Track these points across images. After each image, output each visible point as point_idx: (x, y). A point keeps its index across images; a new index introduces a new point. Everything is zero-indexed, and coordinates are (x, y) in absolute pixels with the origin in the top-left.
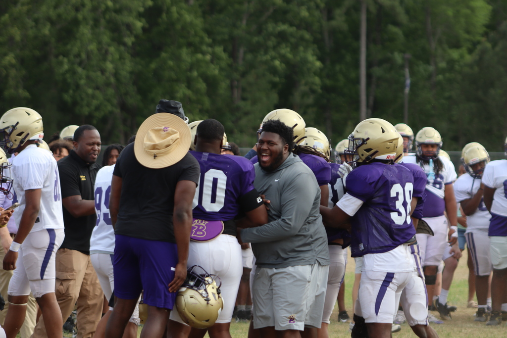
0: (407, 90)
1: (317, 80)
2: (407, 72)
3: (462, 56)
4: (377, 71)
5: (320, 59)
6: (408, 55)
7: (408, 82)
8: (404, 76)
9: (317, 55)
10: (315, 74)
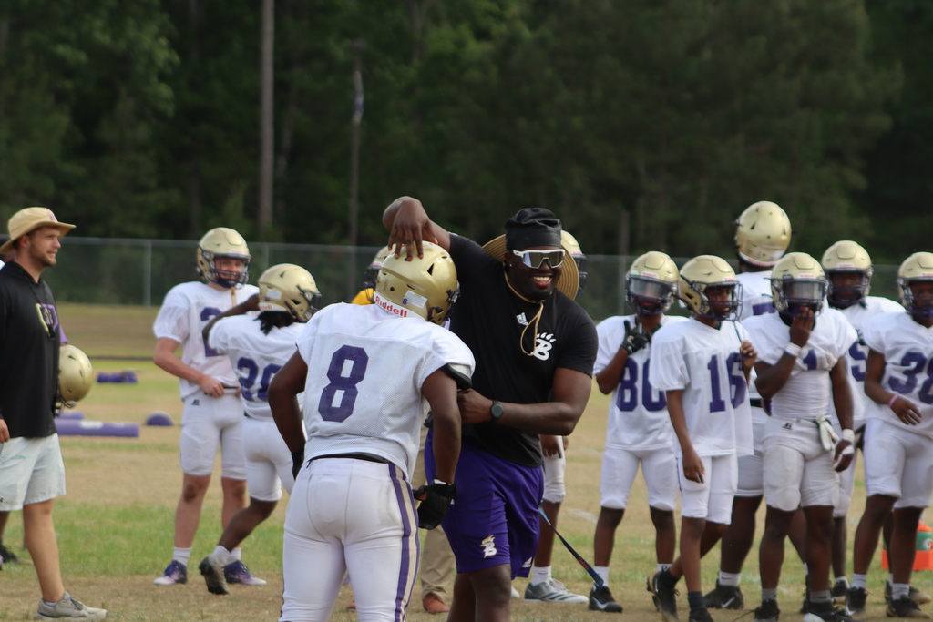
0: (357, 118)
1: (165, 91)
2: (358, 77)
3: (460, 44)
4: (300, 76)
5: (175, 46)
6: (361, 44)
7: (360, 100)
8: (352, 87)
9: (169, 38)
10: (163, 77)
